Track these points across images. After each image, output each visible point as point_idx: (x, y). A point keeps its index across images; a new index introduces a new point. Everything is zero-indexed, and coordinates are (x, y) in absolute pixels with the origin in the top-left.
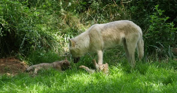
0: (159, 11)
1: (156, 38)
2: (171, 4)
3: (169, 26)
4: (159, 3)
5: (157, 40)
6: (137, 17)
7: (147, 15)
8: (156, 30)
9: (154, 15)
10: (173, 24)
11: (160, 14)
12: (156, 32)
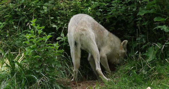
0: (37, 28)
1: (37, 66)
2: (52, 18)
3: (52, 47)
4: (34, 17)
5: (38, 69)
6: (6, 37)
7: (20, 33)
8: (36, 54)
9: (31, 33)
10: (59, 45)
11: (40, 32)
12: (36, 57)
